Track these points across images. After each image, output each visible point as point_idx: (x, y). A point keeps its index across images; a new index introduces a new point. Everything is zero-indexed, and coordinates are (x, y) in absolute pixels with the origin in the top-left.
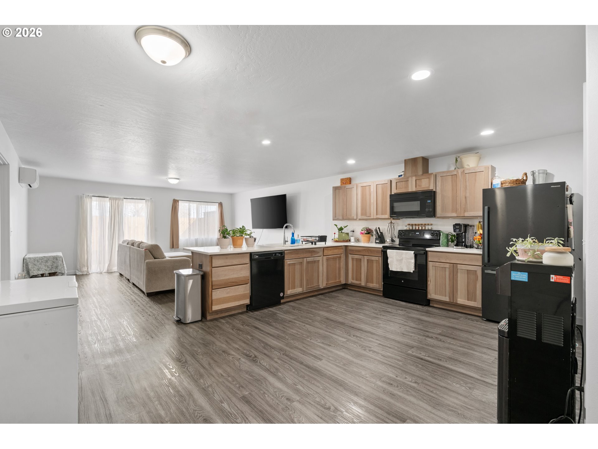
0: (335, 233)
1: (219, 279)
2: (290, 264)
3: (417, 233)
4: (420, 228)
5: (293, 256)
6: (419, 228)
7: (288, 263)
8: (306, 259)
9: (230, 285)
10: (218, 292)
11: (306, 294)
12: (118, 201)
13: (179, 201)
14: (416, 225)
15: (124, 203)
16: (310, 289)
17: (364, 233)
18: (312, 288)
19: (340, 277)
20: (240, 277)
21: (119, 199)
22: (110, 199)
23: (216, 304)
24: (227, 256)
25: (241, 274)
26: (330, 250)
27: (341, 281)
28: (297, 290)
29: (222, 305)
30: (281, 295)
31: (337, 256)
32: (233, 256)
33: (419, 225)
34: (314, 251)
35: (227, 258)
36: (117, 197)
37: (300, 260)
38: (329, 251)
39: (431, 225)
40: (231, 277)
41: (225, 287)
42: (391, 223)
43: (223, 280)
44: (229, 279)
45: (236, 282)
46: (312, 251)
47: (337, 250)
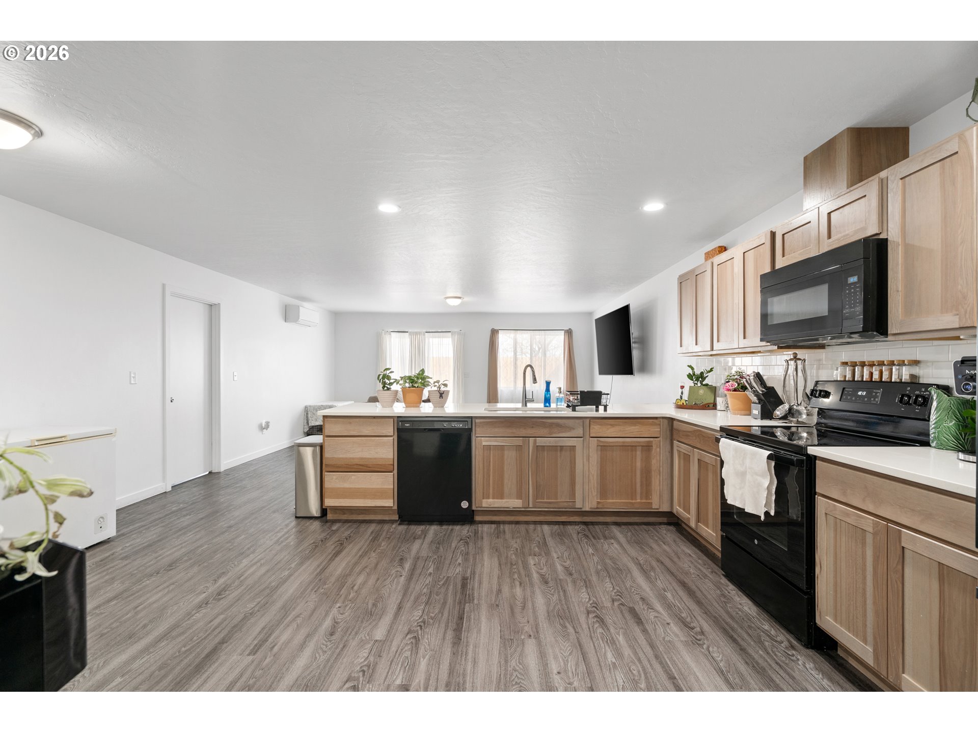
0: (682, 387)
1: (335, 456)
2: (489, 447)
3: (860, 393)
4: (876, 377)
5: (496, 430)
6: (871, 374)
7: (484, 443)
8: (535, 442)
9: (357, 468)
10: (334, 477)
11: (545, 515)
12: (418, 336)
13: (500, 331)
14: (863, 364)
15: (427, 339)
16: (546, 505)
17: (731, 388)
18: (552, 506)
19: (647, 493)
20: (375, 458)
21: (420, 333)
22: (411, 334)
23: (331, 497)
24: (351, 420)
25: (377, 453)
26: (612, 425)
27: (651, 503)
28: (507, 502)
29: (341, 500)
30: (465, 505)
31: (639, 442)
32: (365, 420)
33: (872, 365)
34: (558, 425)
35: (350, 423)
36: (416, 331)
37: (518, 442)
38: (609, 427)
39: (916, 363)
40: (358, 457)
41: (346, 470)
42: (795, 358)
43: (343, 458)
44: (353, 458)
45: (366, 466)
46: (552, 424)
47: (637, 427)
